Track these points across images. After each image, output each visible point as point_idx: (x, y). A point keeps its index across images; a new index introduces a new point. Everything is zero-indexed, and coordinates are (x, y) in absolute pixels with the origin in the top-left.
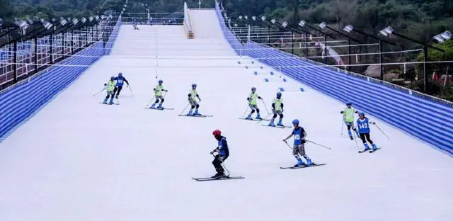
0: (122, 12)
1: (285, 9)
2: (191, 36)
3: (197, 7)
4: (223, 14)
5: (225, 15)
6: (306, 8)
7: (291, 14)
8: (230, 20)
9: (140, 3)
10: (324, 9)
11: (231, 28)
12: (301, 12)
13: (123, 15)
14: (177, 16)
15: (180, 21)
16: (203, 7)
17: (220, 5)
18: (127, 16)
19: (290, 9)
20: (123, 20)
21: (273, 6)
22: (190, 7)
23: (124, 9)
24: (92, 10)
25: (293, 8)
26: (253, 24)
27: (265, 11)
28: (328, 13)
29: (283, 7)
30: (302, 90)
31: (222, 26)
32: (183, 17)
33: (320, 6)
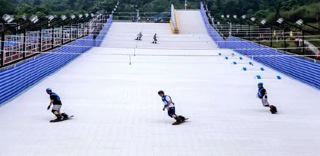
0: (113, 12)
1: (267, 10)
2: (176, 32)
3: (183, 8)
4: (207, 13)
5: (209, 14)
6: (288, 10)
7: (273, 14)
8: (213, 19)
9: (131, 5)
10: (304, 10)
11: (214, 25)
12: (282, 13)
13: (114, 14)
14: (165, 15)
15: (167, 20)
16: (189, 8)
17: (204, 7)
18: (117, 14)
19: (272, 11)
20: (114, 19)
21: (256, 8)
22: (177, 8)
23: (115, 10)
24: (87, 10)
25: (275, 10)
26: (234, 22)
27: (248, 12)
28: (309, 13)
29: (265, 9)
30: (279, 78)
31: (206, 23)
32: (170, 16)
33: (302, 8)
